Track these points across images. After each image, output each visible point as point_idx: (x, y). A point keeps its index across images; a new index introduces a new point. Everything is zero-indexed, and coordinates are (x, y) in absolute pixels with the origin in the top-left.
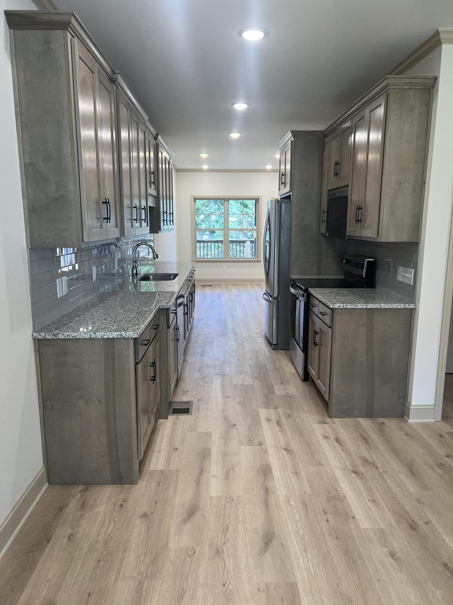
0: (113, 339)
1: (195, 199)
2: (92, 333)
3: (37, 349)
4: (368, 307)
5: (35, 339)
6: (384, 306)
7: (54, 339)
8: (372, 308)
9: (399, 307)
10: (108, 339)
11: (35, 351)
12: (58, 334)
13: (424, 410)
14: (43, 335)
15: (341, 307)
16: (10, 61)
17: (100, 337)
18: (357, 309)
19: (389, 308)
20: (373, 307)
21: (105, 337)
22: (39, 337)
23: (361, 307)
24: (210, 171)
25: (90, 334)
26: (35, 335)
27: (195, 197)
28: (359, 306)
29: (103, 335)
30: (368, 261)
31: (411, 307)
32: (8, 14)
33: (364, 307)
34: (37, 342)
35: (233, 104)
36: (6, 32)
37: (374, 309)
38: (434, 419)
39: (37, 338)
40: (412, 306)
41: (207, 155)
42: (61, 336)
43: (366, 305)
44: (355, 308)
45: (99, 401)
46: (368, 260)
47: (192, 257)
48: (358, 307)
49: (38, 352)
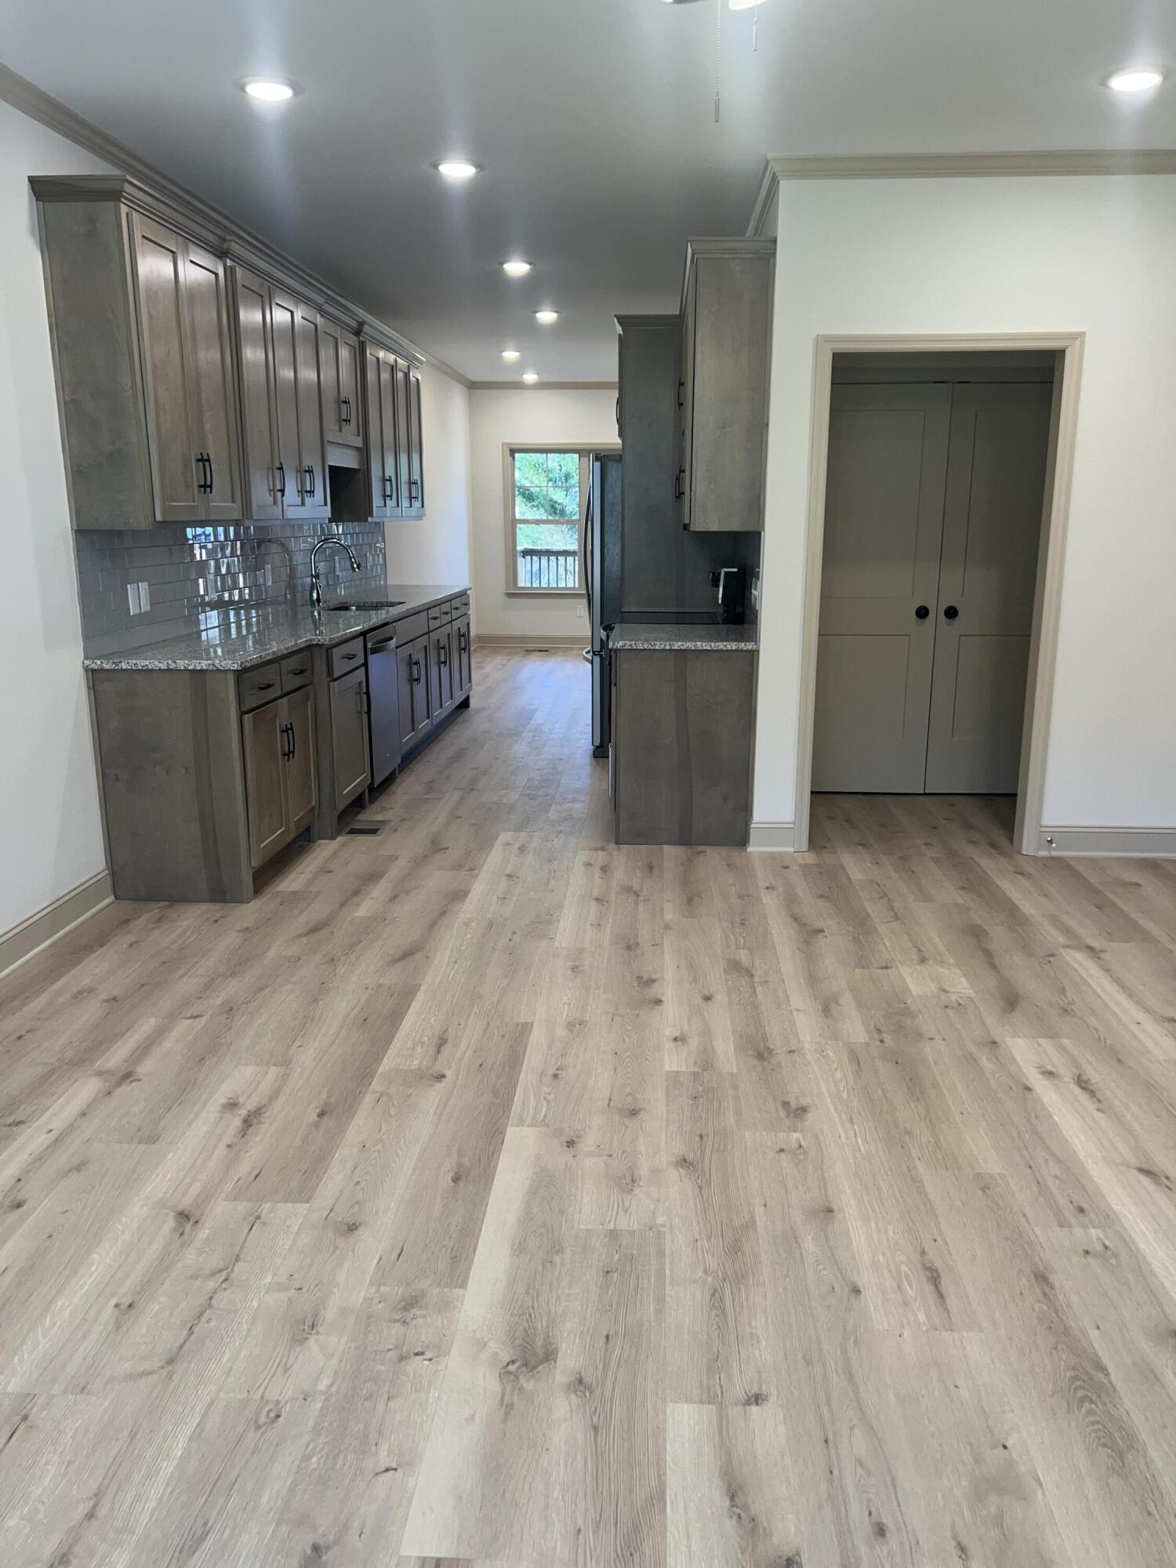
0: (202, 671)
1: (513, 452)
2: (170, 662)
3: (91, 686)
4: (673, 648)
5: (86, 669)
6: (702, 645)
7: (114, 670)
8: (681, 650)
9: (729, 647)
10: (194, 671)
11: (89, 688)
12: (120, 662)
13: (774, 831)
14: (99, 662)
15: (627, 647)
16: (39, 250)
17: (182, 668)
18: (654, 650)
19: (709, 648)
20: (682, 648)
21: (191, 668)
22: (93, 666)
23: (662, 646)
24: (541, 386)
25: (168, 663)
26: (87, 662)
27: (512, 447)
28: (659, 645)
29: (187, 664)
30: (726, 573)
31: (750, 648)
32: (34, 181)
33: (668, 647)
34: (90, 674)
35: (502, 263)
36: (31, 211)
37: (685, 650)
38: (793, 847)
39: (90, 667)
40: (750, 646)
41: (517, 354)
42: (124, 666)
43: (670, 644)
44: (652, 648)
45: (186, 769)
46: (726, 570)
47: (507, 586)
48: (657, 648)
49: (92, 691)
